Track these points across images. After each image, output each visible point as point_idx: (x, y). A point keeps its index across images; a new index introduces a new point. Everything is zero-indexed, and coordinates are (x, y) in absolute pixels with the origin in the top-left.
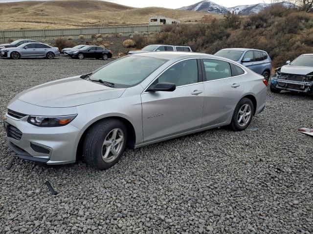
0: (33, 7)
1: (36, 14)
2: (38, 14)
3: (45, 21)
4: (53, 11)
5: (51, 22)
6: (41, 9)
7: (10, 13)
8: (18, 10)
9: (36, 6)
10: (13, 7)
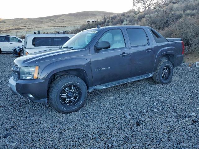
0: (59, 18)
1: (60, 22)
2: (61, 22)
3: (62, 25)
4: (69, 19)
5: (65, 26)
6: (63, 19)
7: (47, 22)
8: (51, 20)
9: (61, 17)
10: (48, 19)
